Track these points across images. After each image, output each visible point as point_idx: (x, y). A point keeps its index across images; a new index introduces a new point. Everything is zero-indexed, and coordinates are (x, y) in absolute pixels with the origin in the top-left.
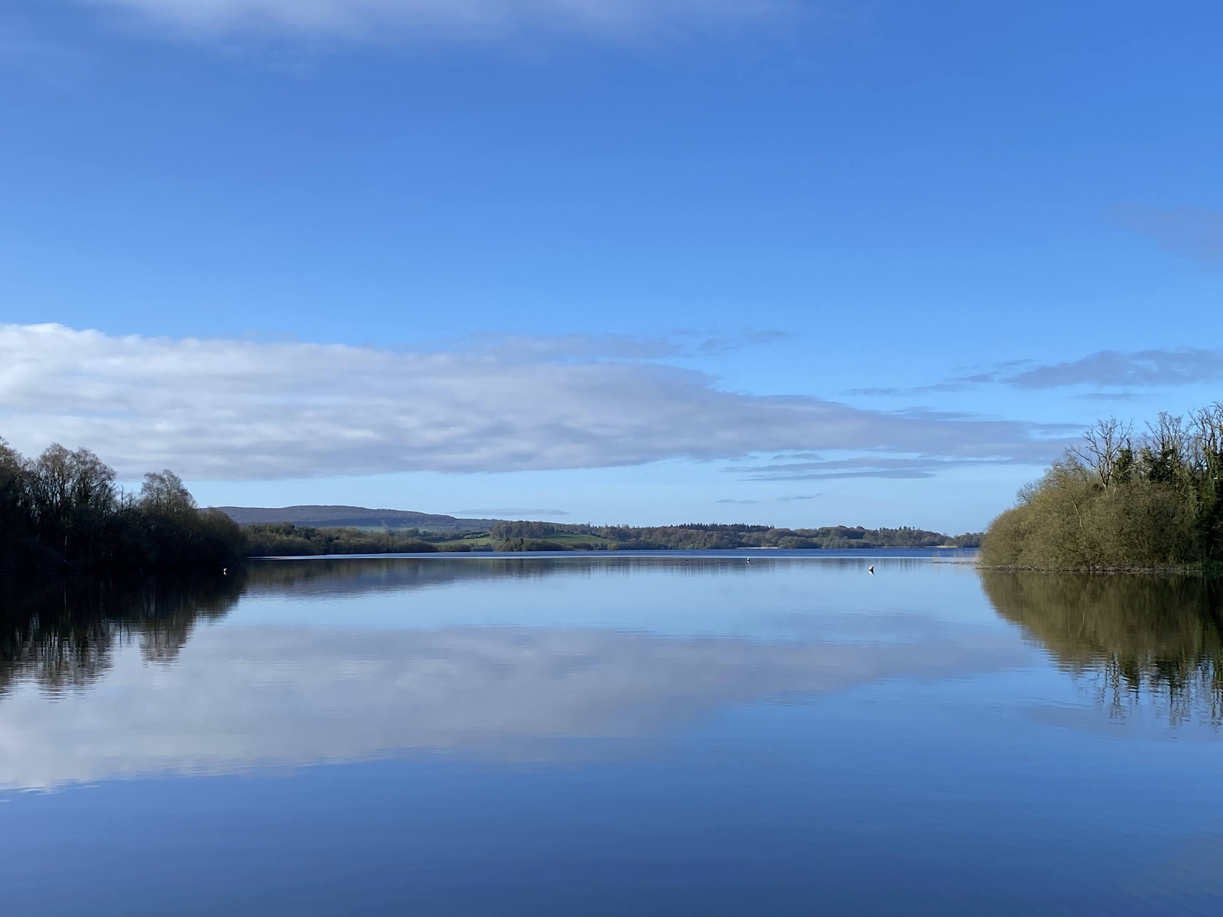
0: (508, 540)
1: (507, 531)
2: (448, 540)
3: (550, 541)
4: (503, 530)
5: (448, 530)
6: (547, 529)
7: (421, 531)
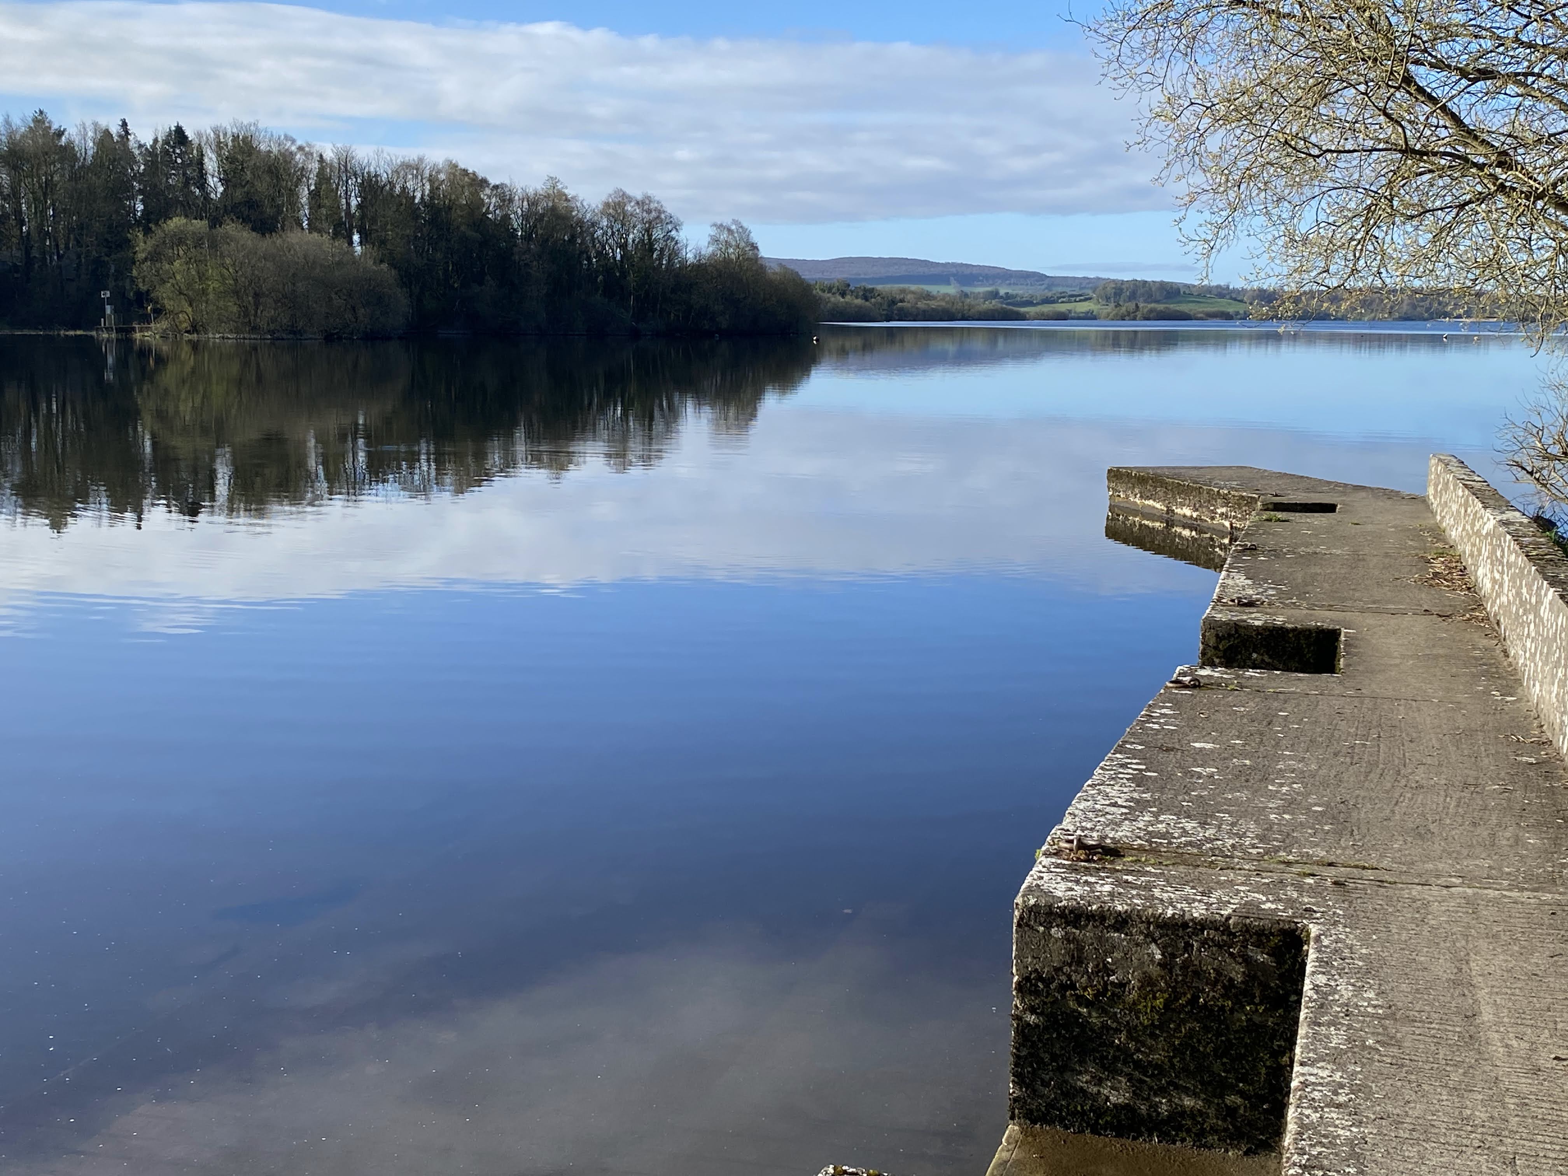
0: (1118, 305)
1: (1115, 293)
2: (1038, 304)
3: (1173, 307)
4: (1110, 291)
5: (1039, 291)
6: (1171, 292)
7: (1002, 292)
